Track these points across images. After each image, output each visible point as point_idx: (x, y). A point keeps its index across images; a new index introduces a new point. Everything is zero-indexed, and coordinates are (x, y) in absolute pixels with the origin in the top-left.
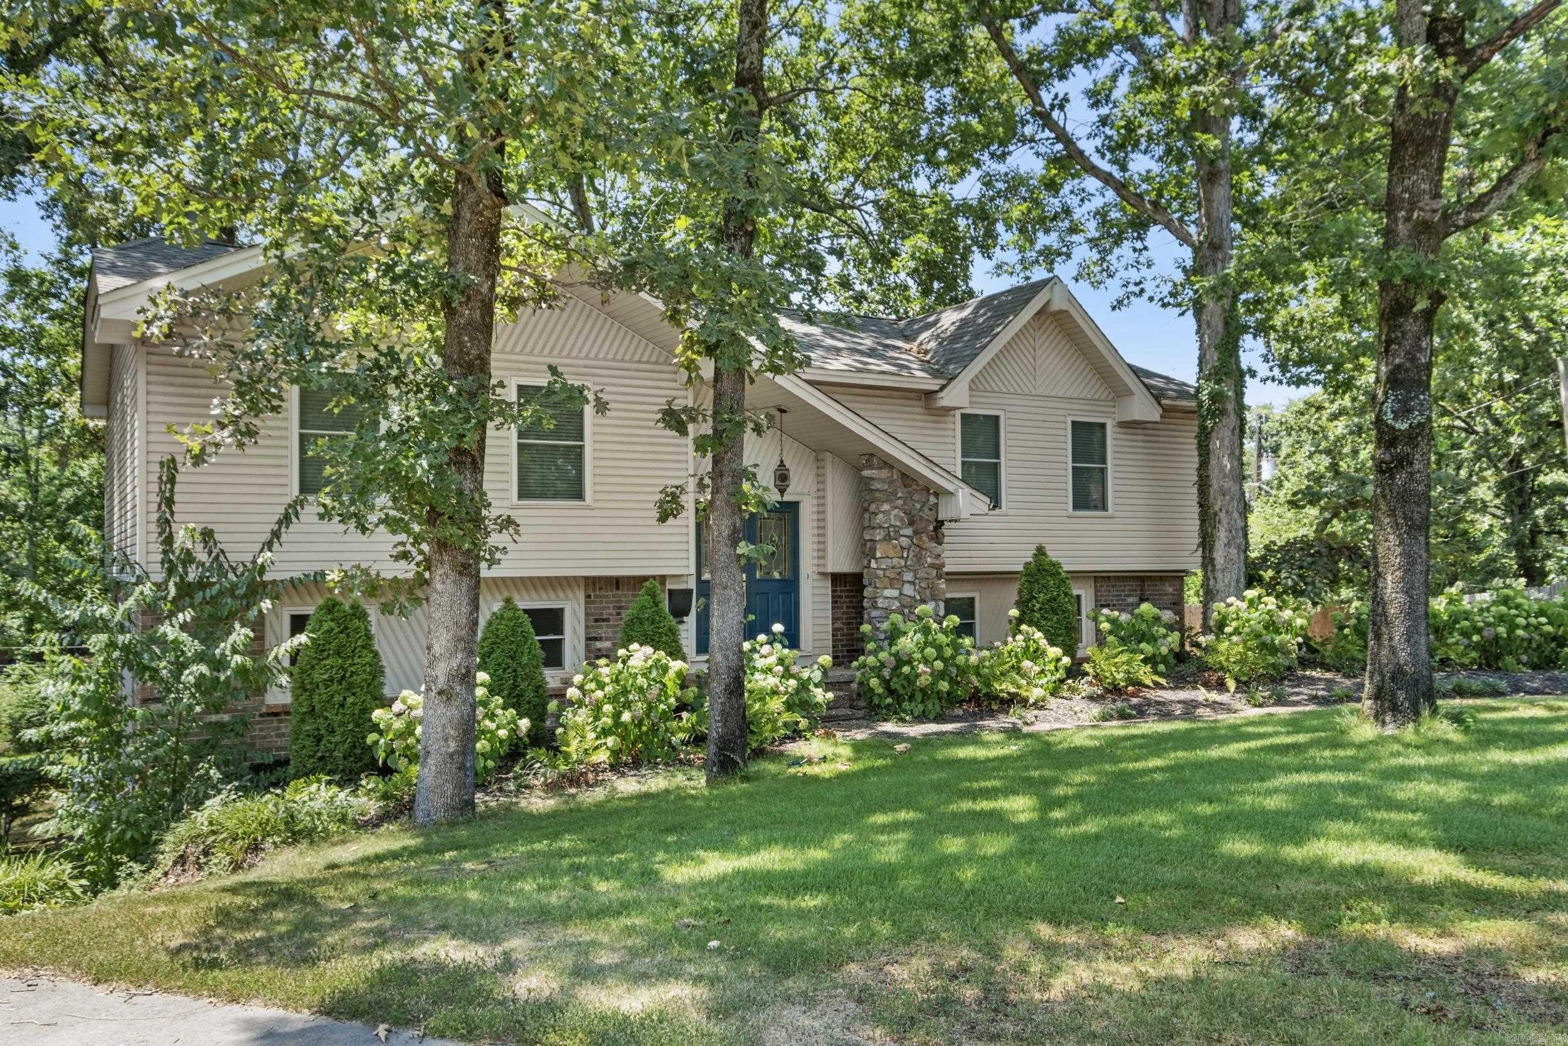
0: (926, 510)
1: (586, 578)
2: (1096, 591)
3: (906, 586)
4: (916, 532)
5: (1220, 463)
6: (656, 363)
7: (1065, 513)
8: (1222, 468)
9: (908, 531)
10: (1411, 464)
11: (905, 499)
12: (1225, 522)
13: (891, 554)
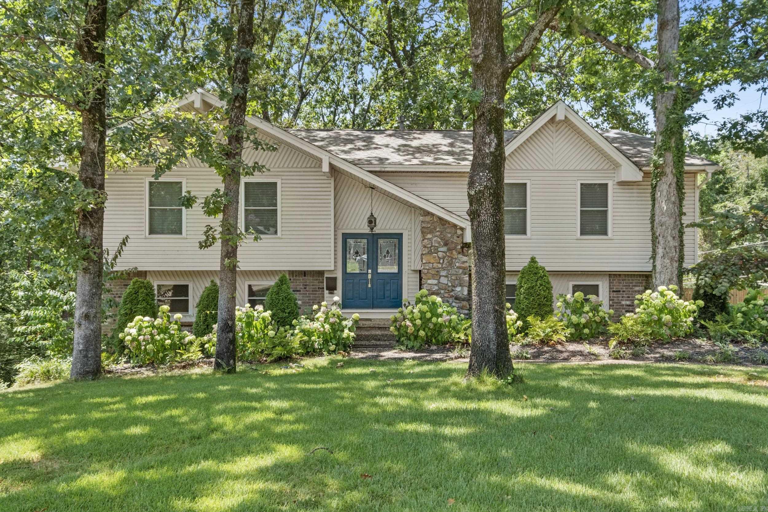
0: (455, 238)
1: (289, 271)
2: (610, 283)
3: (442, 278)
4: (449, 250)
5: (660, 207)
6: (314, 167)
7: (575, 237)
8: (661, 209)
9: (444, 249)
10: (479, 216)
11: (441, 232)
12: (662, 242)
13: (432, 261)
